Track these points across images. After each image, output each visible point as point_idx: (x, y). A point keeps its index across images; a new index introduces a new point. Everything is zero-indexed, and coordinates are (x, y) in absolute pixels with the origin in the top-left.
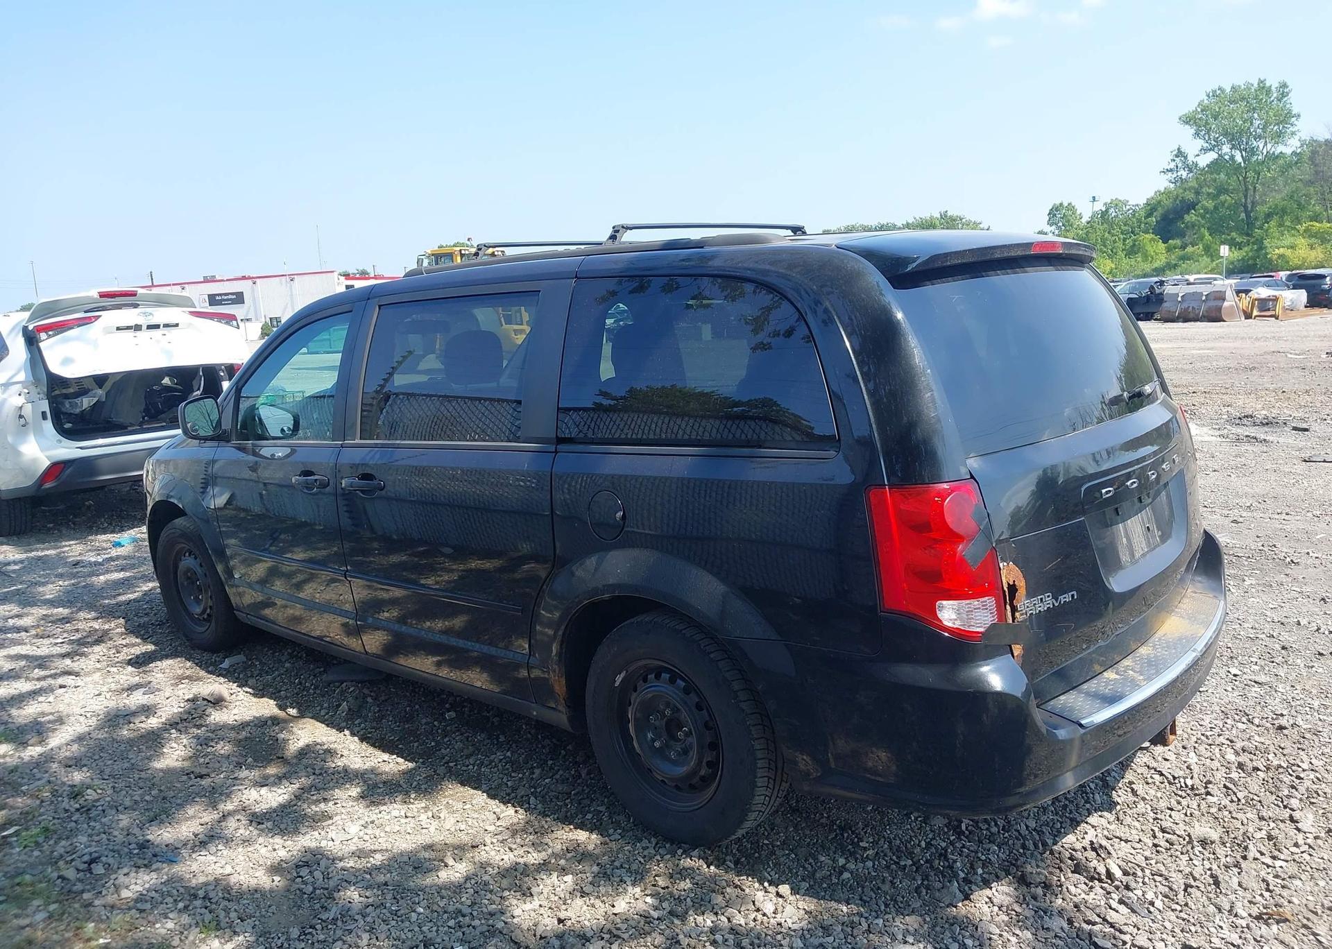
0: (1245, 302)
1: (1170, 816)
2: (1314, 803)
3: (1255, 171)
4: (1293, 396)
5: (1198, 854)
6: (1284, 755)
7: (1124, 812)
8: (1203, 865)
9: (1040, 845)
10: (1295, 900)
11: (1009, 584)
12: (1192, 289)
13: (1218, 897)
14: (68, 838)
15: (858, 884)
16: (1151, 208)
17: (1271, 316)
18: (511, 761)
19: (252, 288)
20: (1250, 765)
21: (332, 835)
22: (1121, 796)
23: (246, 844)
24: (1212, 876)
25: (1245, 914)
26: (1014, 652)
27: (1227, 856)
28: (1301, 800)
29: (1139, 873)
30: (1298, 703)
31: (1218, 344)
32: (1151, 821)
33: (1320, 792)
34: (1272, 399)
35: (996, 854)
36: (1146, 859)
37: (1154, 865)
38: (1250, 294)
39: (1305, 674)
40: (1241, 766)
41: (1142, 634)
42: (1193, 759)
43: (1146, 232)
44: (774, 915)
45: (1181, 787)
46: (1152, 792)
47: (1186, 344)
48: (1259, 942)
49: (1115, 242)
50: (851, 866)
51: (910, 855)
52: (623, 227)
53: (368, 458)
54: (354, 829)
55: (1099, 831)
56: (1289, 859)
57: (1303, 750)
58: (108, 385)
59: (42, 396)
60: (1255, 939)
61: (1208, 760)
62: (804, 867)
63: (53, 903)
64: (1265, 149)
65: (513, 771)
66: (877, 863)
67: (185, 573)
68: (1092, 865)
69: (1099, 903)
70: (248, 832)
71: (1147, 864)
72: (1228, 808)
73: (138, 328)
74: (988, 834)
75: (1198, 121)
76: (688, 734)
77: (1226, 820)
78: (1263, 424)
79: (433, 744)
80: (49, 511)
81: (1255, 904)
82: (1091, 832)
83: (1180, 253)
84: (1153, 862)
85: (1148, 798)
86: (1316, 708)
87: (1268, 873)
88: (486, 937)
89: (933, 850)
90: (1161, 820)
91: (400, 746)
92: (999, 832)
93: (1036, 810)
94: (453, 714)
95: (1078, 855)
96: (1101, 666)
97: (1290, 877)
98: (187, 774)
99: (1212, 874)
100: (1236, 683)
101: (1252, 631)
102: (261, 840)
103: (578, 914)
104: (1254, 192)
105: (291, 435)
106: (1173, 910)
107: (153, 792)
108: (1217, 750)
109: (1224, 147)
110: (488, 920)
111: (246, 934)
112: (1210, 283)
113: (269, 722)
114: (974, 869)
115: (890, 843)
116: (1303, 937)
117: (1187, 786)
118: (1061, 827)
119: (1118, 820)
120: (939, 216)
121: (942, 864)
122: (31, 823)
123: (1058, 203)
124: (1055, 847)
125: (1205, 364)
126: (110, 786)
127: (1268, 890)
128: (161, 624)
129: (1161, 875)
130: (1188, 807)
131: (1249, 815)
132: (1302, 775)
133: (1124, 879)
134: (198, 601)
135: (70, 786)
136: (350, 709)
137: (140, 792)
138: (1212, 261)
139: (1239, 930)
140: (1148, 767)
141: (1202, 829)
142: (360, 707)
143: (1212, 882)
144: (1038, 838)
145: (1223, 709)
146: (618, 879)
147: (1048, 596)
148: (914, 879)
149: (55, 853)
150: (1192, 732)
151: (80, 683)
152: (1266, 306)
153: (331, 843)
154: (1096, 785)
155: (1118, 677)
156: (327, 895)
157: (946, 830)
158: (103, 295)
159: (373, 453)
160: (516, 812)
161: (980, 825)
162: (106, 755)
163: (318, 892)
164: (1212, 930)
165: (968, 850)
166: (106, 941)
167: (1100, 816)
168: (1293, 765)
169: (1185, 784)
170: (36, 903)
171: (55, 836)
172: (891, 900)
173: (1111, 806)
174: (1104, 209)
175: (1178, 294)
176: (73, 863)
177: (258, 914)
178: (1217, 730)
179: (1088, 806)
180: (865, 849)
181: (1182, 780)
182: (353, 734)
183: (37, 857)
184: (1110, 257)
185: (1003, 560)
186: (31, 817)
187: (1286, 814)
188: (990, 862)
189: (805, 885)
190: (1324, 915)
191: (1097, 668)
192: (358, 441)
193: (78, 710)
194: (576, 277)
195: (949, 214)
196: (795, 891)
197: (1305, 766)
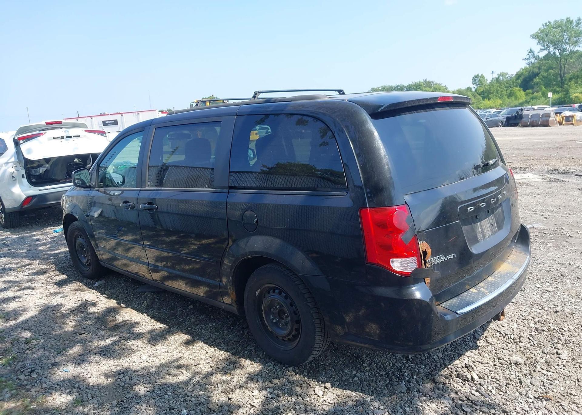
0: (559, 118)
1: (503, 352)
2: (568, 346)
3: (565, 59)
4: (577, 160)
5: (513, 369)
6: (557, 324)
7: (482, 350)
8: (515, 374)
9: (443, 365)
10: (555, 390)
11: (423, 251)
12: (535, 112)
13: (521, 389)
14: (23, 361)
15: (361, 383)
16: (518, 76)
17: (571, 124)
18: (215, 327)
19: (121, 117)
20: (541, 329)
21: (135, 360)
22: (481, 343)
23: (98, 364)
24: (519, 379)
25: (532, 397)
26: (426, 281)
27: (526, 370)
28: (562, 345)
29: (486, 378)
30: (565, 300)
31: (546, 137)
32: (494, 354)
33: (571, 341)
34: (568, 162)
35: (423, 369)
36: (490, 371)
37: (493, 374)
38: (561, 114)
39: (570, 287)
40: (536, 329)
41: (489, 271)
42: (515, 326)
43: (516, 86)
44: (323, 397)
45: (509, 338)
46: (496, 341)
47: (532, 137)
48: (537, 409)
49: (502, 91)
50: (359, 375)
51: (385, 369)
52: (258, 92)
53: (151, 195)
54: (144, 357)
55: (470, 358)
56: (554, 371)
57: (566, 322)
58: (51, 163)
59: (22, 168)
60: (535, 408)
61: (522, 327)
62: (338, 375)
63: (14, 390)
64: (569, 49)
65: (215, 332)
66: (370, 373)
67: (79, 245)
68: (465, 374)
69: (467, 392)
70: (99, 359)
71: (490, 374)
72: (529, 348)
73: (62, 138)
74: (421, 360)
75: (539, 37)
76: (287, 317)
77: (528, 353)
78: (563, 173)
79: (182, 320)
80: (28, 217)
81: (537, 392)
82: (467, 359)
83: (531, 96)
84: (493, 373)
85: (493, 344)
86: (574, 303)
87: (544, 378)
88: (197, 406)
89: (396, 367)
90: (498, 354)
91: (168, 321)
92: (425, 359)
93: (443, 349)
94: (192, 306)
95: (459, 370)
96: (469, 286)
97: (554, 380)
98: (76, 333)
99: (519, 378)
100: (539, 291)
101: (548, 268)
102: (104, 362)
103: (237, 396)
104: (565, 68)
105: (122, 185)
106: (500, 395)
107: (60, 341)
108: (527, 322)
109: (551, 48)
110: (198, 398)
111: (94, 404)
112: (544, 110)
113: (112, 310)
114: (413, 376)
115: (377, 364)
116: (557, 407)
117: (511, 338)
118: (453, 357)
119: (479, 354)
120: (423, 81)
121: (399, 374)
122: (8, 354)
123: (476, 74)
124: (449, 366)
125: (539, 146)
126: (42, 338)
127: (543, 386)
128: (71, 267)
129: (496, 379)
130: (511, 348)
131: (538, 352)
132: (564, 333)
133: (479, 380)
134: (85, 257)
135: (25, 338)
136: (148, 304)
137: (55, 341)
138: (546, 99)
139: (529, 404)
140: (495, 330)
141: (516, 358)
142: (152, 303)
143: (519, 382)
144: (442, 362)
145: (531, 303)
146: (256, 380)
147: (442, 256)
148: (386, 380)
149: (17, 368)
150: (516, 314)
151: (34, 293)
152: (568, 119)
153: (134, 364)
154: (471, 338)
155: (476, 291)
156: (130, 387)
157: (402, 358)
158: (47, 123)
159: (153, 193)
160: (215, 350)
161: (417, 356)
162: (42, 325)
163: (126, 385)
164: (517, 404)
165: (411, 367)
166: (34, 407)
167: (471, 352)
168: (560, 329)
169: (510, 337)
170: (6, 390)
171: (17, 360)
172: (375, 390)
173: (476, 347)
174: (497, 77)
175: (529, 115)
176: (23, 373)
177: (100, 395)
178: (528, 313)
179: (466, 347)
180: (365, 367)
181: (509, 336)
182: (148, 315)
183: (9, 370)
184: (500, 98)
185: (420, 240)
186: (7, 352)
187: (555, 351)
188: (420, 373)
189: (337, 383)
190: (567, 397)
191: (467, 287)
192: (147, 188)
193: (32, 305)
194: (237, 115)
195: (427, 80)
196: (333, 386)
197: (566, 329)
